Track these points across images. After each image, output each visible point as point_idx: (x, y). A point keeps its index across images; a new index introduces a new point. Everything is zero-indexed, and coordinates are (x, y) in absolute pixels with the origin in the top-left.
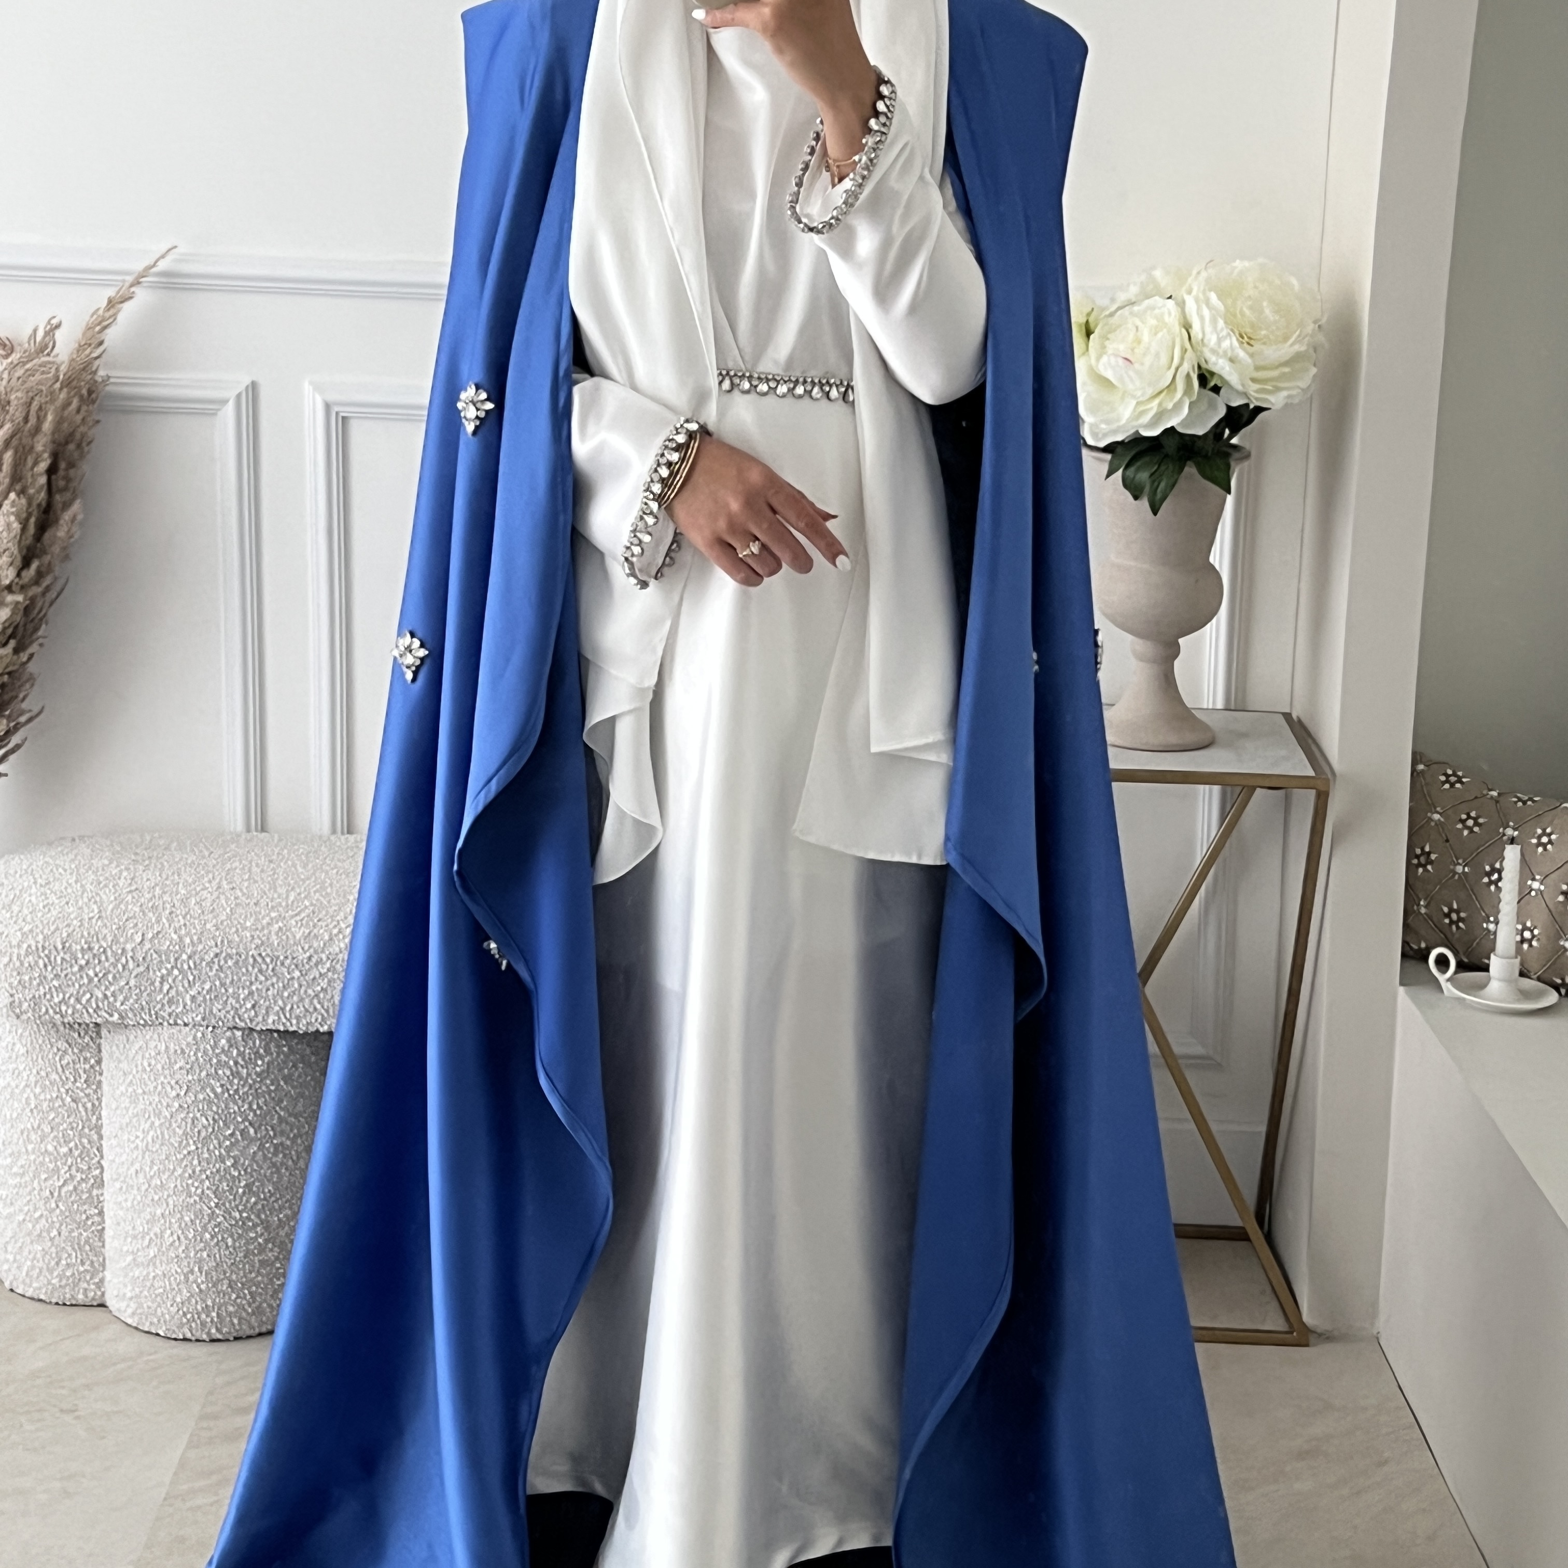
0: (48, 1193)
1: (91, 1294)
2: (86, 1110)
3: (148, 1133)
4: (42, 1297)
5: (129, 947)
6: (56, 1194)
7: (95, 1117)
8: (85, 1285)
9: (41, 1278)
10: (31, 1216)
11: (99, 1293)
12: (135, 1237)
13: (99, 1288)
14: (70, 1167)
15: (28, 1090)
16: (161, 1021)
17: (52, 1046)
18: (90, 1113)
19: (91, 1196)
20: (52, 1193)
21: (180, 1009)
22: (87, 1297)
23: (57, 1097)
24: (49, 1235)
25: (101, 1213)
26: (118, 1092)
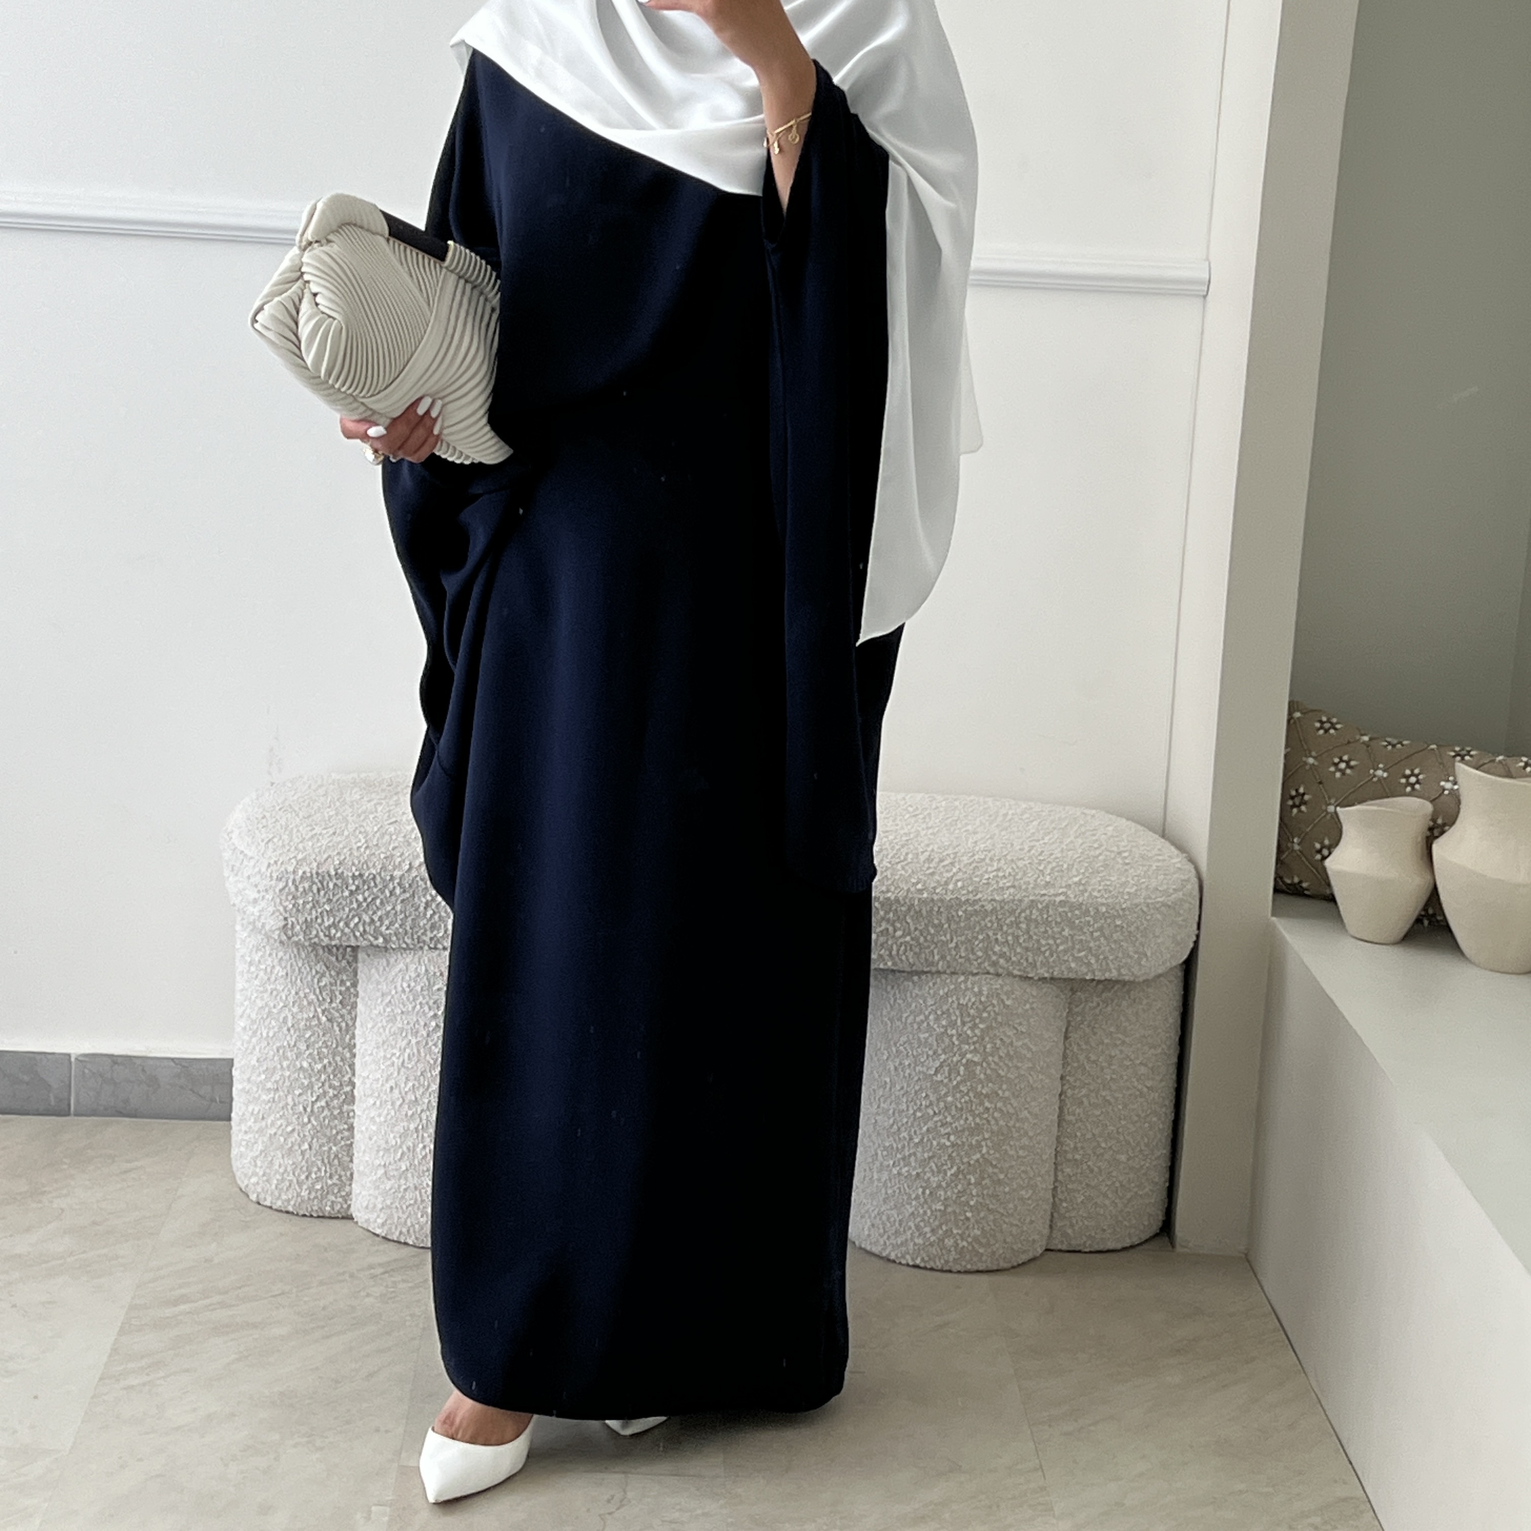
0: (301, 1108)
1: (337, 1207)
2: (340, 1030)
3: (405, 1049)
4: (290, 1209)
5: (397, 873)
6: (309, 1110)
7: (348, 1037)
8: (333, 1198)
9: (291, 1191)
10: (283, 1130)
11: (345, 1206)
12: (387, 1150)
13: (346, 1201)
14: (323, 1084)
15: (286, 1011)
16: (421, 945)
17: (311, 969)
18: (344, 1033)
19: (341, 1112)
20: (305, 1109)
21: (441, 934)
22: (333, 1209)
23: (314, 1017)
24: (300, 1147)
25: (351, 1128)
26: (376, 1012)
